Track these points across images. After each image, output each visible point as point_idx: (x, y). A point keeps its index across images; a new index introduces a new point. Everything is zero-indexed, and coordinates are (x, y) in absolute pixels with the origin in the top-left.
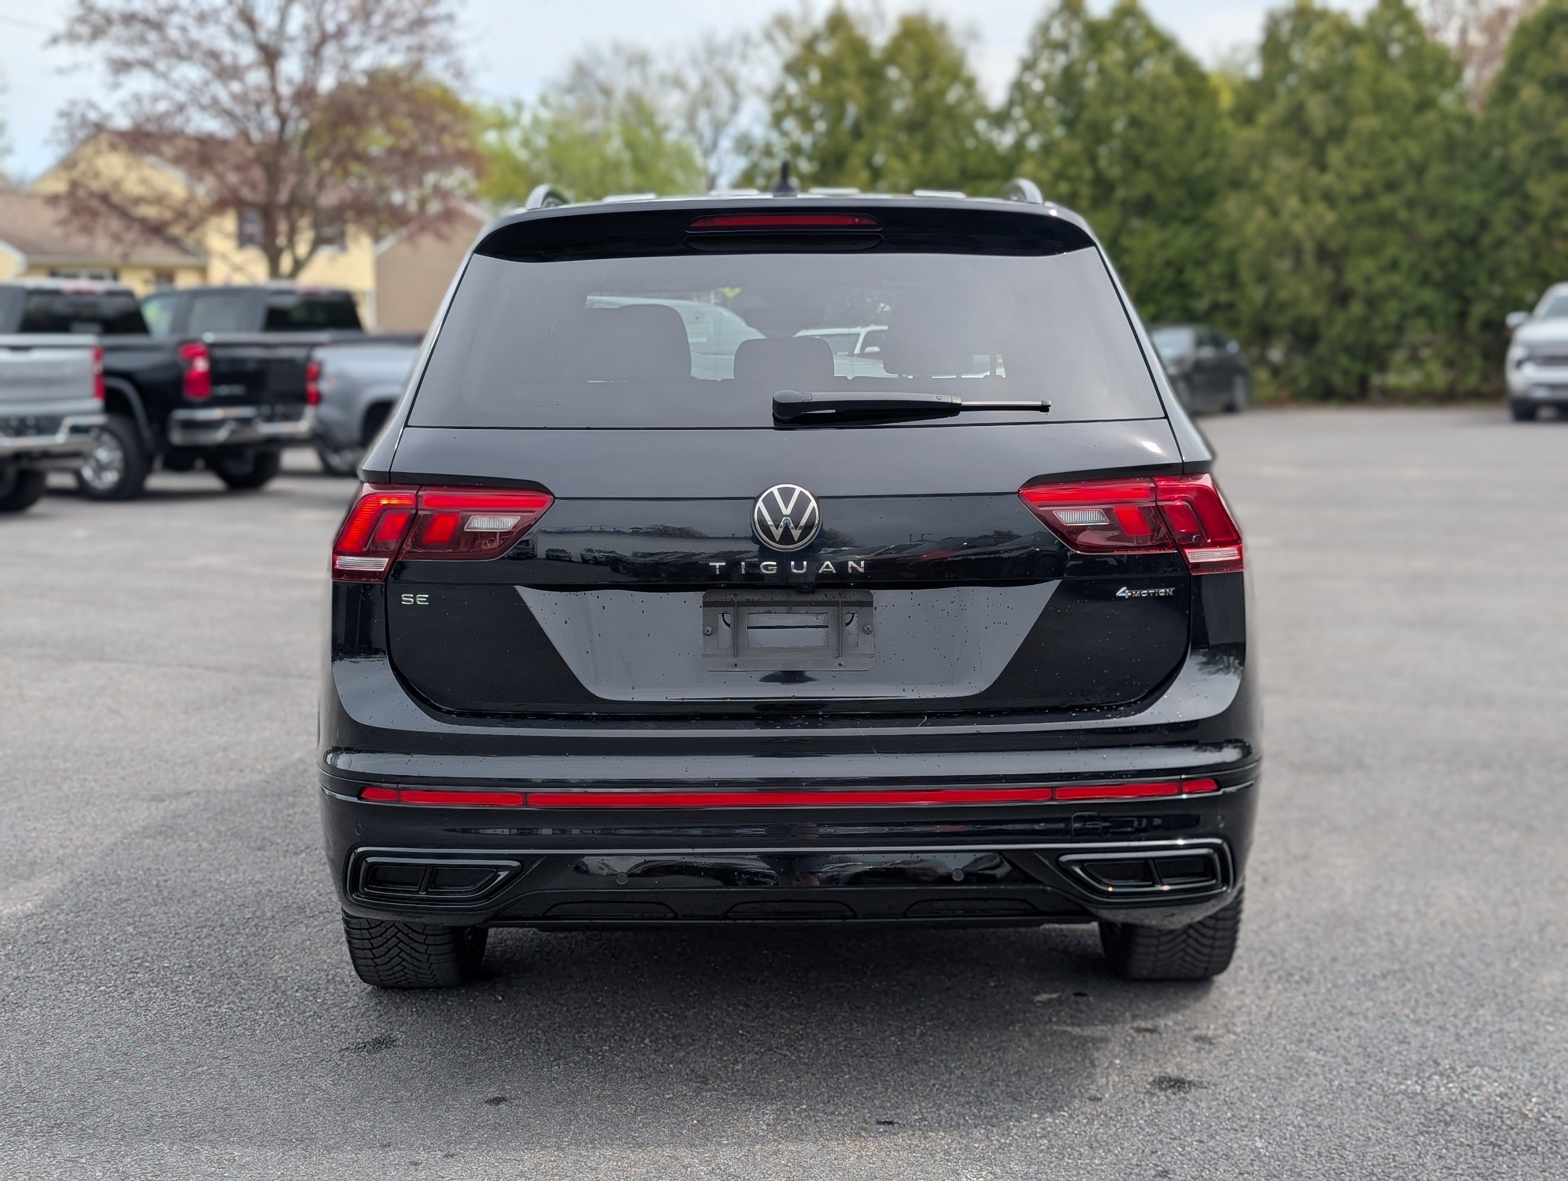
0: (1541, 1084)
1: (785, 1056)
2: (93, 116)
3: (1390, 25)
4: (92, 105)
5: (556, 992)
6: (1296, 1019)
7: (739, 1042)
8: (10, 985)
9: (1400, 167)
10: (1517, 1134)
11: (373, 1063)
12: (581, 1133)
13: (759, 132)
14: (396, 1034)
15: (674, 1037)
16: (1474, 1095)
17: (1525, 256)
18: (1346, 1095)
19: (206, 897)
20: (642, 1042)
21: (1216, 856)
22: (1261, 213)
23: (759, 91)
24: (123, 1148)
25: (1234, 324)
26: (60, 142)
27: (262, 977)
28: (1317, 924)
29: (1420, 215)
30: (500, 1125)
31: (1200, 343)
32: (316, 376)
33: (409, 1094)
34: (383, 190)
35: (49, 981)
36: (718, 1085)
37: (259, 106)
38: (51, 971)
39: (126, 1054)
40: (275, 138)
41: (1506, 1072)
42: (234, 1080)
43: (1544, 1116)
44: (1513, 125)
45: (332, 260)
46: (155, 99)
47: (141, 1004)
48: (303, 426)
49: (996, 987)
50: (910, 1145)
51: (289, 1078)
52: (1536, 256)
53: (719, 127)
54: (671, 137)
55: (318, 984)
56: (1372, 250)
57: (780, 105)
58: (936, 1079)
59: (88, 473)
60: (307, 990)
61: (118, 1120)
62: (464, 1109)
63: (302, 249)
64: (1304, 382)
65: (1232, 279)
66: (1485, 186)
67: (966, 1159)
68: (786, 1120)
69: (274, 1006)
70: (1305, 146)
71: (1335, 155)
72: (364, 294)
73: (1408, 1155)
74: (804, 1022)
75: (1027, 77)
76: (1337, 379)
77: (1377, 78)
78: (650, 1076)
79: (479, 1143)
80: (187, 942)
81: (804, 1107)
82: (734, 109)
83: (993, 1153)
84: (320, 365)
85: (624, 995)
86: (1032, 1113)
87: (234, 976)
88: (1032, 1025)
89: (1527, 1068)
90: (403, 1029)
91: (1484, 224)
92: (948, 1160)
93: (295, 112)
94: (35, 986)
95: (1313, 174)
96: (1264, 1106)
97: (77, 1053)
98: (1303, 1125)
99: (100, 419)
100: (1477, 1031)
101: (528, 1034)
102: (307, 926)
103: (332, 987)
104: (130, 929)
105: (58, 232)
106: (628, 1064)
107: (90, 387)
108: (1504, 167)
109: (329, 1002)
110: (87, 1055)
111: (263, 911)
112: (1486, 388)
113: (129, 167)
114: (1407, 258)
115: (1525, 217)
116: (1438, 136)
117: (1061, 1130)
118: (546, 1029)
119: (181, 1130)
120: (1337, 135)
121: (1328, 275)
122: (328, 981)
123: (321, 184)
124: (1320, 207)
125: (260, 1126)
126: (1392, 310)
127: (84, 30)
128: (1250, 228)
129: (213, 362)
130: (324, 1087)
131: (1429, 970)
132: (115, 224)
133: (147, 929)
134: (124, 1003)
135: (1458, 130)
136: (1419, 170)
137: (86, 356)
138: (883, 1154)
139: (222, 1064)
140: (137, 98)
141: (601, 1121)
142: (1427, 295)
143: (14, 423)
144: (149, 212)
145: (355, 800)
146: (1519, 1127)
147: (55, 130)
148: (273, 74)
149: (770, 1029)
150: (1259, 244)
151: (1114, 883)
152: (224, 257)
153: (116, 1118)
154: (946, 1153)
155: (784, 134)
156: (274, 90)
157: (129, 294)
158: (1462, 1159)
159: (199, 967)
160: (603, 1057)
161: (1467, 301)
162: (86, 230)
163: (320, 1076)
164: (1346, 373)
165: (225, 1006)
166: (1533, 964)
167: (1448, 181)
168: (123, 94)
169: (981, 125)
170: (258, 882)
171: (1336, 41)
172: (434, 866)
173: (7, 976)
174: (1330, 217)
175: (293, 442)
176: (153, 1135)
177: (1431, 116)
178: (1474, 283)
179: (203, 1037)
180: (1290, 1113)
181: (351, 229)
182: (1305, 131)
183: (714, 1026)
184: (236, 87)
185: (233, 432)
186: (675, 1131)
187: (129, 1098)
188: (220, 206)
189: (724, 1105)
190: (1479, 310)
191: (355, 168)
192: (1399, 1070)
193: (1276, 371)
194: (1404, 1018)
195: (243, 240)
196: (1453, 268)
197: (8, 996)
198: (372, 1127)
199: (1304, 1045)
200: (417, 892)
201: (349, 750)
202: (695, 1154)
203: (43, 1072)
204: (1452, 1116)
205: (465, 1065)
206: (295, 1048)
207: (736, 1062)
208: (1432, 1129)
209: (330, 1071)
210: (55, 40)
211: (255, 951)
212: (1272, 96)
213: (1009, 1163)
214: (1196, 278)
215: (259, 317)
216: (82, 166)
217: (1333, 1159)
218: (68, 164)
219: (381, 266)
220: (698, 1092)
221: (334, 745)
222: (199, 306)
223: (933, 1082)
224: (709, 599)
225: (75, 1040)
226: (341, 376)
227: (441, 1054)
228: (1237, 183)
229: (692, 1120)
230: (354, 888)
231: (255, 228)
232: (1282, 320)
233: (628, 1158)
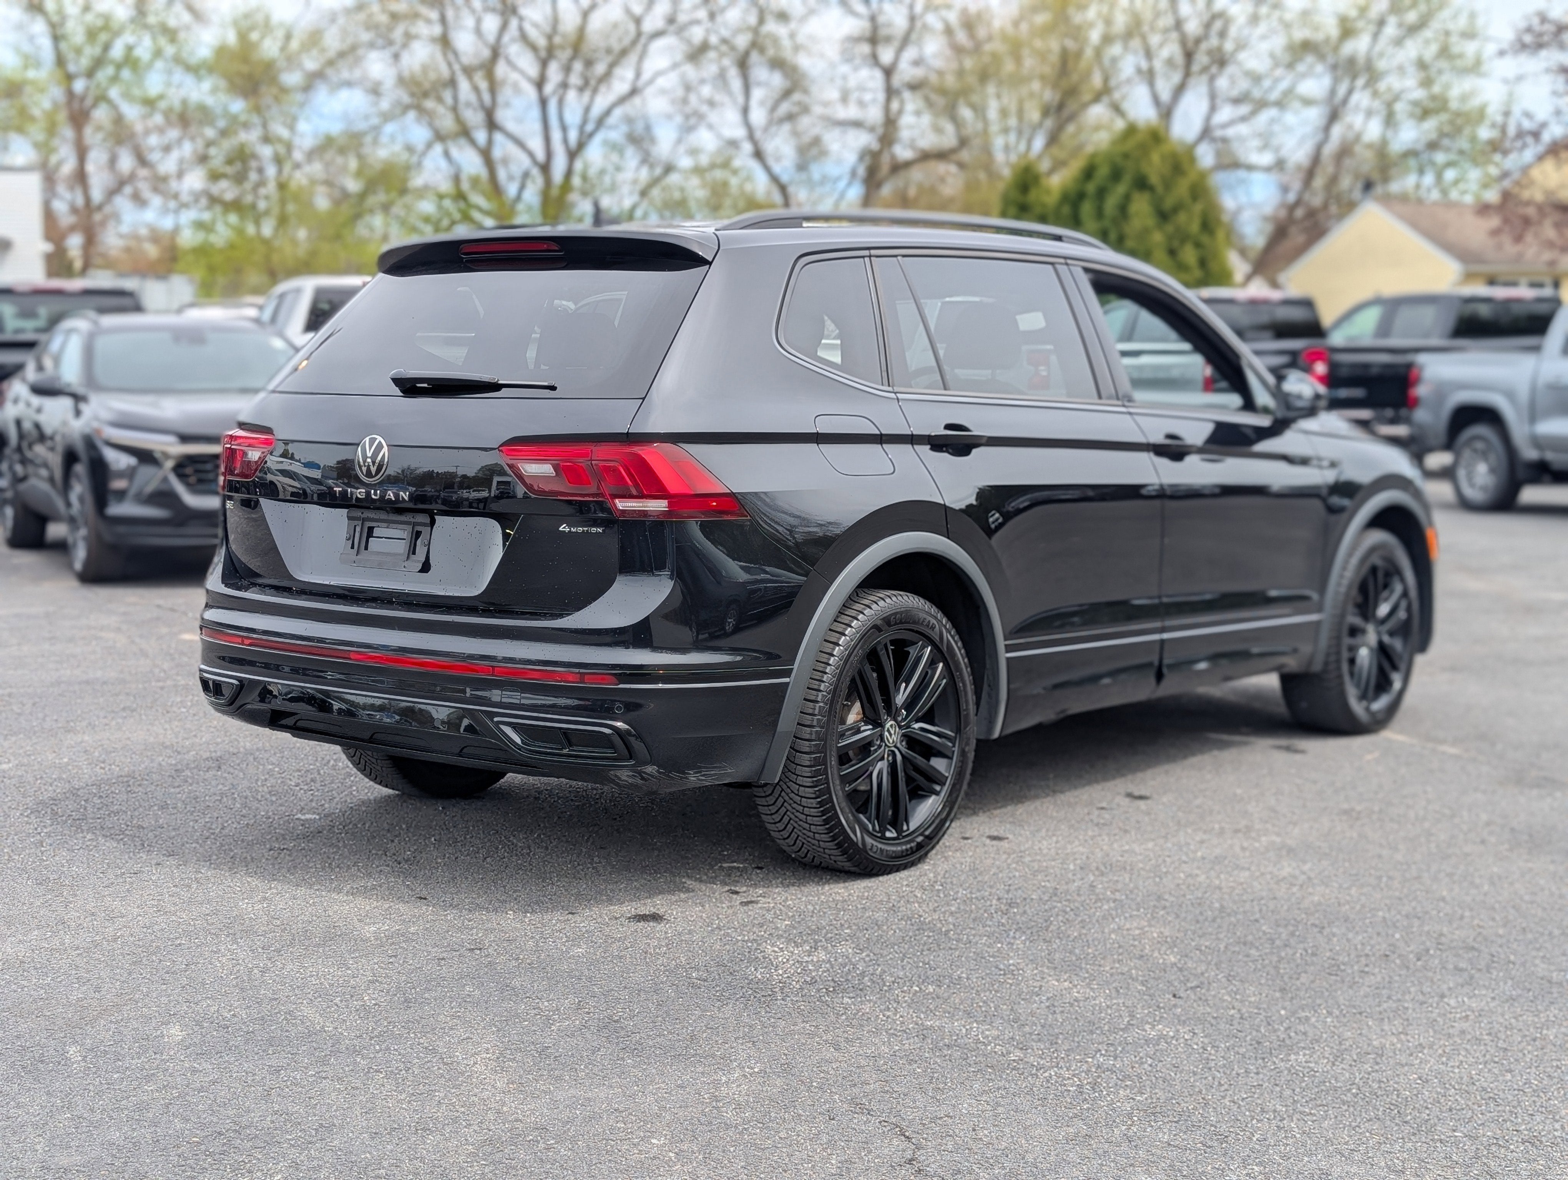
21: (615, 736)
32: (1417, 381)
84: (1421, 370)
105: (1492, 241)
127: (1530, 41)
129: (1333, 366)
210: (1504, 52)
224: (350, 515)
226: (1434, 381)
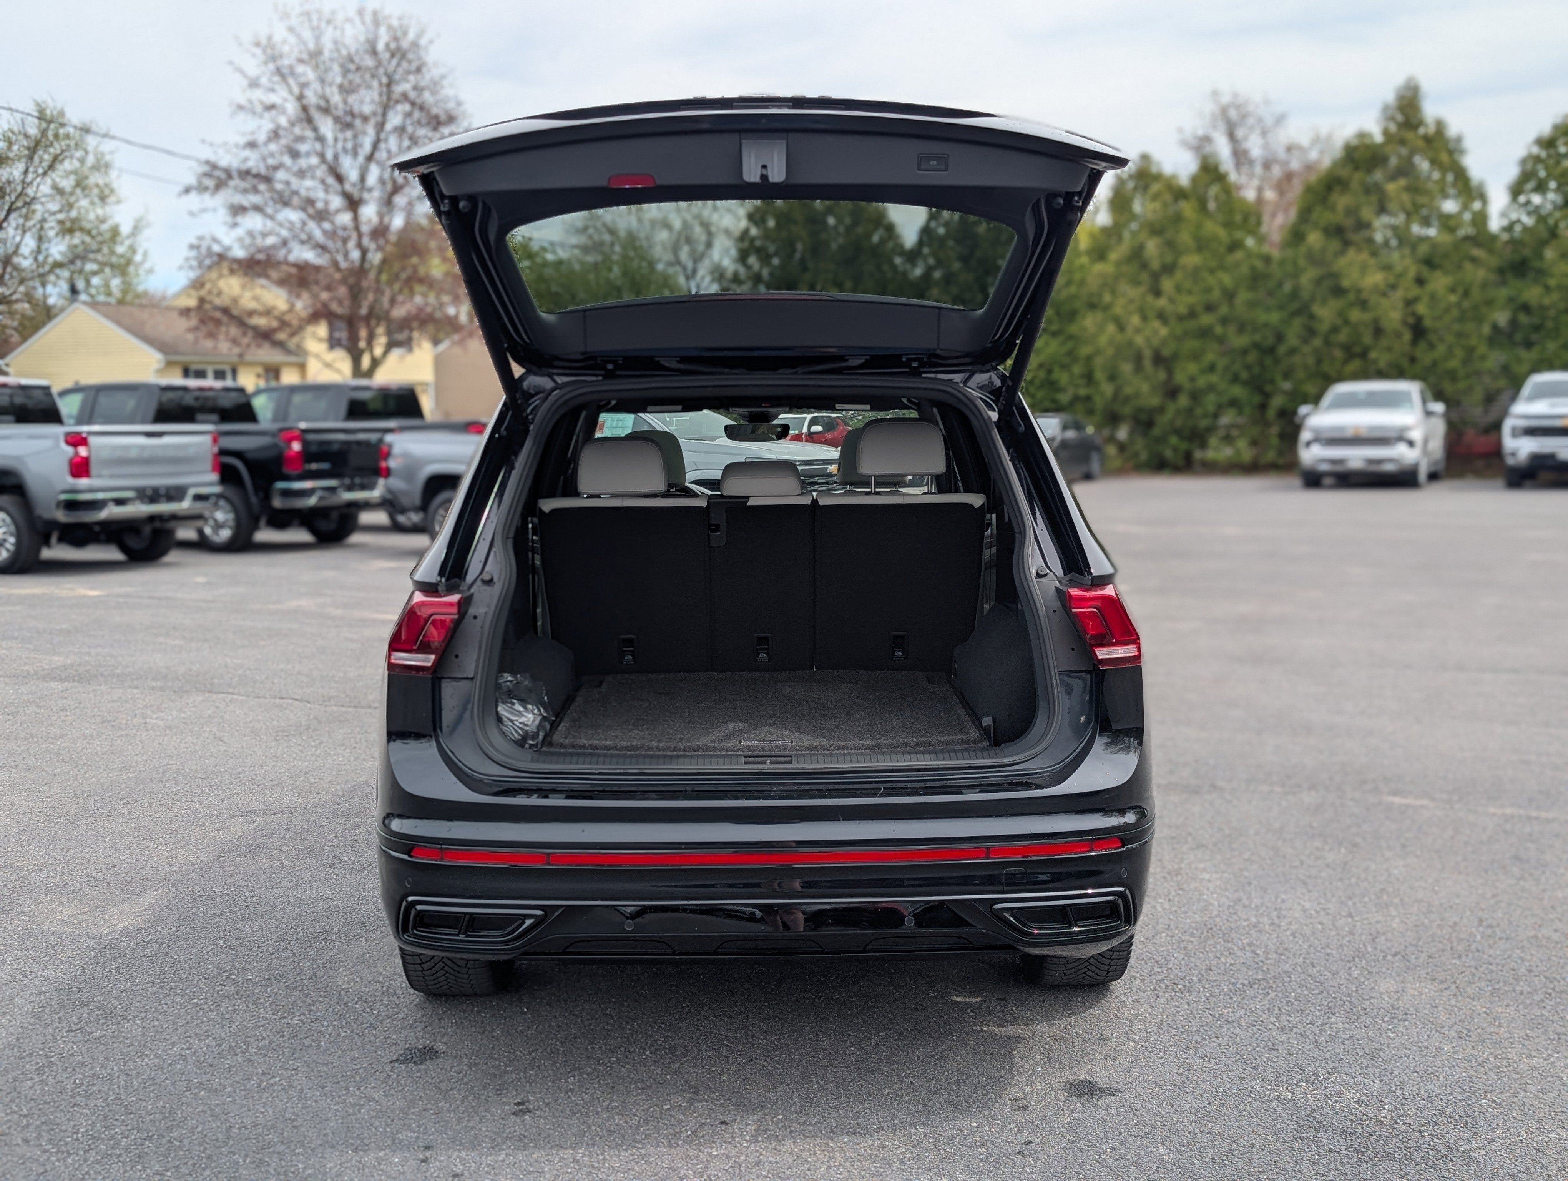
0: (1390, 1090)
1: (764, 1066)
2: (216, 248)
3: (1208, 186)
4: (215, 240)
5: (572, 1004)
6: (1183, 1026)
7: (724, 1053)
8: (118, 998)
9: (1216, 294)
10: (1377, 1141)
11: (419, 1074)
12: (593, 1145)
13: (729, 264)
14: (440, 1047)
15: (670, 1049)
16: (1336, 1102)
17: (1311, 361)
18: (1230, 1101)
19: (285, 913)
20: (644, 1053)
21: (1120, 901)
22: (1111, 328)
23: (727, 232)
24: (204, 1160)
25: (1091, 412)
26: (191, 268)
27: (328, 989)
28: (1192, 935)
29: (1232, 329)
30: (524, 1136)
31: (1065, 427)
32: (387, 455)
33: (448, 1105)
34: (442, 305)
35: (151, 993)
36: (708, 1096)
37: (345, 241)
38: (153, 984)
39: (211, 1066)
40: (357, 264)
41: (1360, 1079)
42: (302, 1091)
43: (1397, 1123)
44: (1302, 262)
45: (402, 358)
46: (265, 235)
47: (227, 1016)
48: (375, 494)
49: (935, 997)
50: (871, 1155)
51: (347, 1089)
52: (1319, 362)
53: (697, 259)
54: (660, 267)
55: (375, 996)
56: (1195, 357)
57: (746, 244)
58: (890, 1088)
59: (208, 531)
60: (365, 1002)
61: (201, 1132)
62: (494, 1120)
63: (378, 351)
64: (1144, 456)
65: (1089, 377)
66: (1281, 308)
67: (918, 1169)
68: (765, 1131)
69: (336, 1017)
70: (1145, 277)
71: (1167, 285)
72: (425, 384)
73: (1286, 1161)
74: (778, 1032)
75: (933, 224)
76: (1168, 454)
77: (1199, 226)
78: (650, 1087)
79: (506, 1155)
80: (268, 955)
81: (781, 1117)
82: (709, 245)
83: (941, 1162)
84: (390, 446)
85: (628, 1006)
86: (971, 1121)
87: (305, 988)
88: (967, 1034)
89: (1377, 1075)
90: (444, 1040)
91: (1280, 337)
92: (903, 1170)
93: (372, 246)
94: (139, 998)
95: (1150, 299)
96: (1163, 1113)
97: (170, 1064)
98: (1197, 1131)
99: (217, 489)
100: (1332, 1039)
101: (548, 1045)
102: (367, 940)
103: (386, 999)
104: (221, 942)
105: (190, 337)
106: (632, 1075)
107: (208, 464)
108: (1295, 294)
109: (383, 1014)
110: (179, 1067)
111: (331, 926)
112: (1281, 461)
113: (244, 287)
114: (1222, 363)
115: (1311, 332)
116: (1245, 270)
117: (996, 1138)
118: (563, 1040)
119: (254, 1141)
120: (1169, 269)
121: (1162, 375)
122: (383, 993)
123: (393, 301)
124: (1157, 324)
125: (321, 1137)
126: (1210, 401)
127: (210, 183)
128: (1103, 340)
129: (305, 444)
130: (377, 1098)
131: (1287, 979)
132: (234, 330)
133: (234, 942)
134: (212, 1015)
135: (1259, 264)
136: (1230, 295)
137: (207, 439)
138: (848, 1164)
139: (292, 1075)
140: (251, 234)
141: (610, 1132)
142: (1237, 391)
143: (149, 493)
144: (261, 322)
145: (405, 857)
146: (1377, 1134)
147: (187, 259)
148: (356, 218)
149: (750, 1040)
150: (1110, 352)
151: (1037, 925)
152: (317, 357)
153: (199, 1129)
154: (902, 1162)
155: (748, 267)
156: (357, 228)
157: (241, 390)
158: (1332, 1166)
159: (276, 979)
160: (611, 1068)
161: (1267, 396)
162: (211, 335)
163: (374, 1087)
164: (1175, 450)
165: (297, 1018)
166: (1370, 973)
167: (1252, 304)
168: (240, 232)
169: (898, 260)
170: (328, 898)
171: (1168, 197)
172: (471, 914)
173: (116, 989)
174: (1164, 331)
175: (367, 505)
176: (230, 1148)
177: (1239, 255)
178: (1272, 381)
179: (277, 1048)
180: (1185, 1120)
181: (416, 334)
182: (1144, 266)
183: (703, 1037)
184: (327, 226)
185: (321, 498)
186: (673, 1142)
187: (211, 1110)
188: (315, 317)
189: (713, 1116)
190: (1277, 402)
191: (418, 288)
192: (1272, 1077)
193: (1122, 448)
194: (1271, 1026)
195: (333, 343)
196: (1256, 370)
197: (115, 1008)
198: (417, 1138)
199: (1192, 1052)
200: (457, 935)
201: (400, 816)
202: (690, 1165)
203: (140, 1083)
204: (1320, 1123)
205: (495, 1076)
206: (354, 1059)
207: (722, 1073)
208: (1304, 1135)
209: (382, 1082)
210: (187, 190)
211: (323, 964)
212: (1120, 238)
213: (955, 1173)
214: (1062, 377)
215: (343, 408)
216: (208, 286)
217: (1225, 1165)
218: (197, 284)
219: (439, 363)
220: (691, 1102)
221: (388, 811)
222: (297, 399)
223: (887, 1090)
225: (169, 1052)
226: (406, 455)
227: (476, 1065)
228: (1092, 306)
229: (687, 1130)
230: (405, 930)
231: (343, 335)
232: (1127, 410)
233: (633, 1170)
